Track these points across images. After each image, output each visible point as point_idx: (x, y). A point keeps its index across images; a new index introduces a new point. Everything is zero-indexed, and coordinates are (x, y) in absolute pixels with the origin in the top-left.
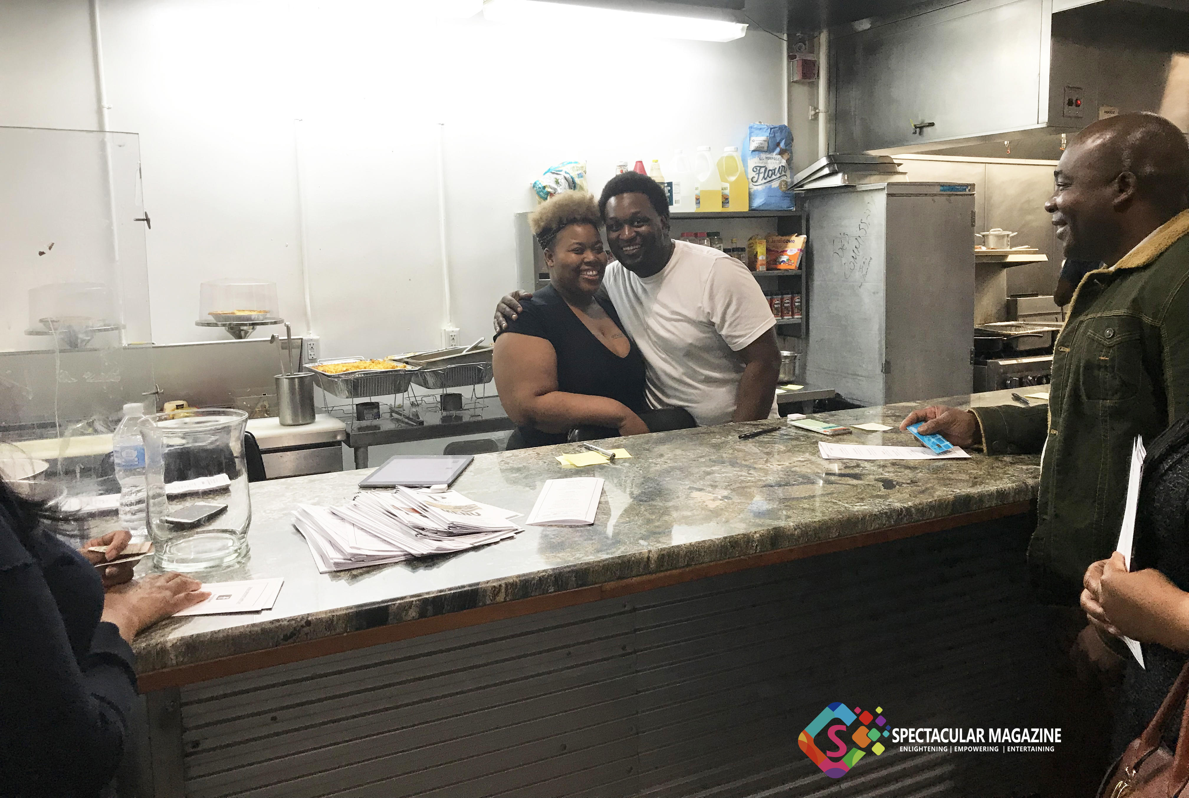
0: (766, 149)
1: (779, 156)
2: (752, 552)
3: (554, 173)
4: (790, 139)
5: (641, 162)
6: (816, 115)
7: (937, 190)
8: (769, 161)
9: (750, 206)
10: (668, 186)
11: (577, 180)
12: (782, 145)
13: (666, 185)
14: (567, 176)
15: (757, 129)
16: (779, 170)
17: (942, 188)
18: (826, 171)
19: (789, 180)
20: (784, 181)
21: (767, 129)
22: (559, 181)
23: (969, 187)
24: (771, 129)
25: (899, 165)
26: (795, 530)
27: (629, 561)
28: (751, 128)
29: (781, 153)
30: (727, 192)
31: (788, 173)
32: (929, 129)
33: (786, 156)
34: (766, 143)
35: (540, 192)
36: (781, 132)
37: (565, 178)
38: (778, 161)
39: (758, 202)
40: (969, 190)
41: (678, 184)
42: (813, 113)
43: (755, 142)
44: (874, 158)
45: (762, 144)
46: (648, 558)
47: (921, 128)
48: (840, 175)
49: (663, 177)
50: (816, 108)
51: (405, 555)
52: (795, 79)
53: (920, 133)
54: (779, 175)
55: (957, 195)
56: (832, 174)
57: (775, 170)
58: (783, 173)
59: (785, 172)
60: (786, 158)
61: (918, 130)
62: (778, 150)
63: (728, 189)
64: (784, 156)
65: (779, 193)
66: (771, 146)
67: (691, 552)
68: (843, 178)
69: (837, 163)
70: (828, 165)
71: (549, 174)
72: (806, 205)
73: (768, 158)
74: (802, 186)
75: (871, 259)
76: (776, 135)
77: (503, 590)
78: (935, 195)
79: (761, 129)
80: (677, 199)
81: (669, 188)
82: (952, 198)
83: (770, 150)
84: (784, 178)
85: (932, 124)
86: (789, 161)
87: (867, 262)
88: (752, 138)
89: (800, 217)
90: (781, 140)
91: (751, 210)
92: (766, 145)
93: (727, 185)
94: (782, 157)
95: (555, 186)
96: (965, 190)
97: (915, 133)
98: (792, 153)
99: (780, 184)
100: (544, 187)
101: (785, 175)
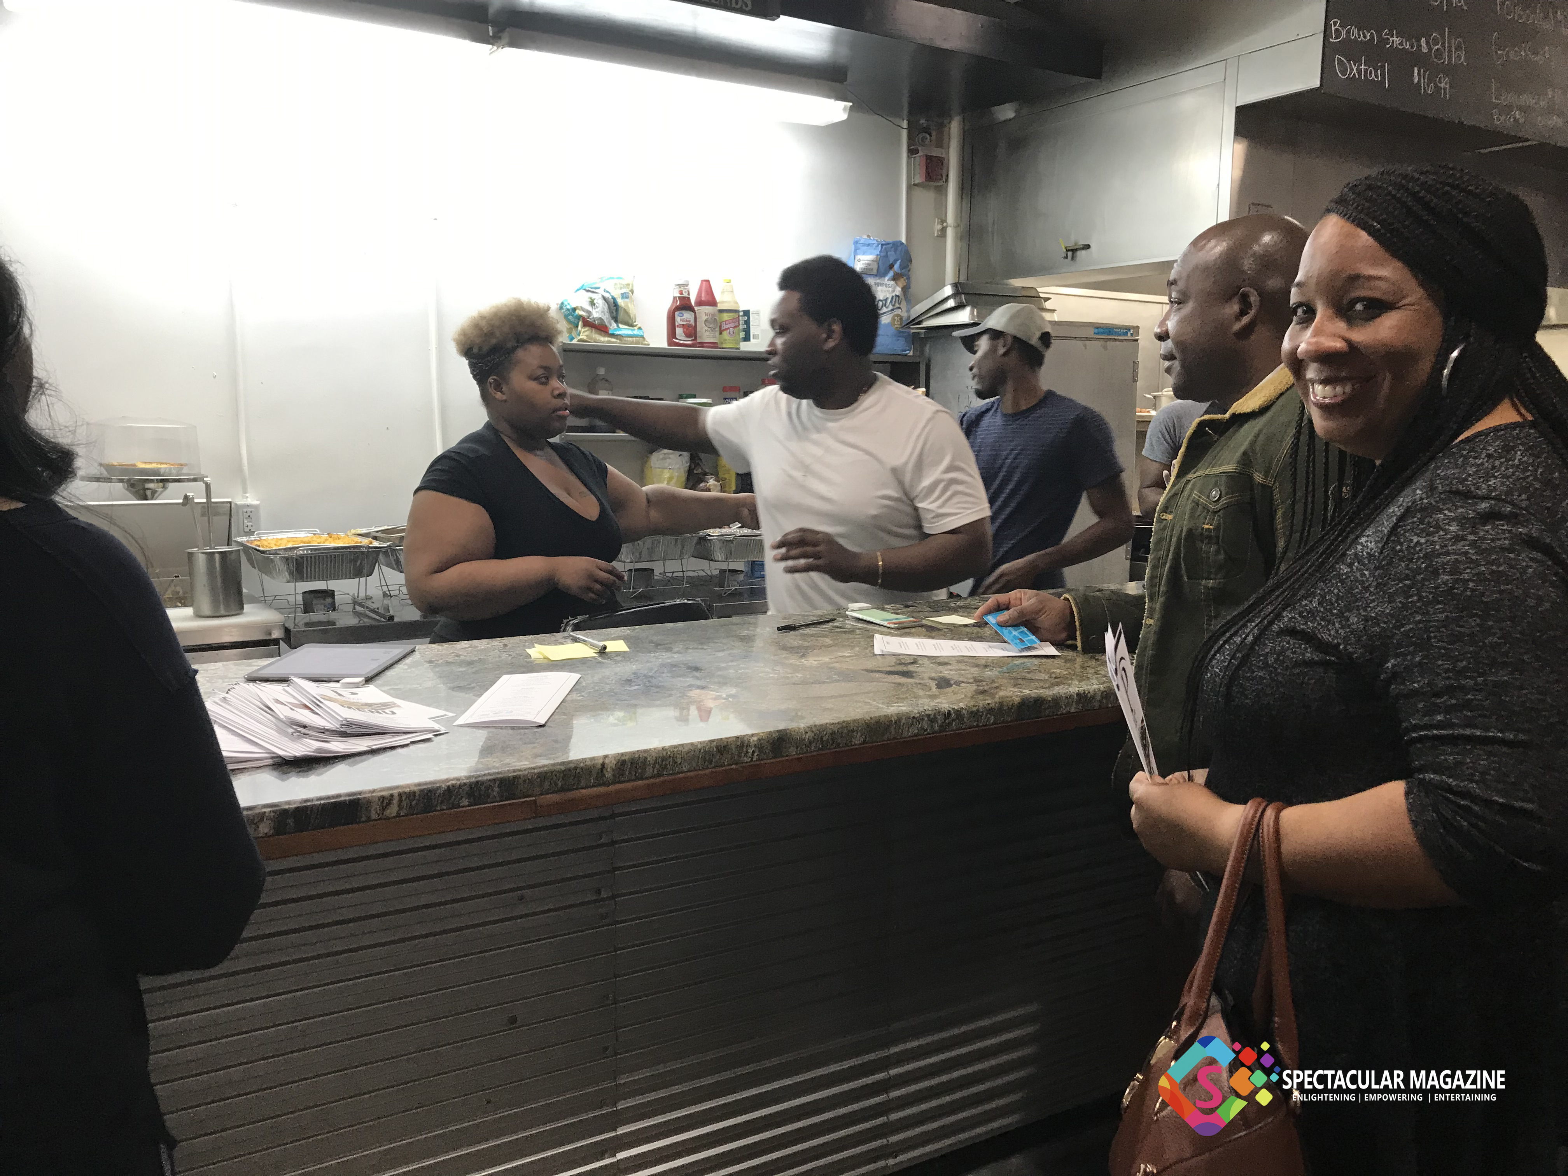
0: (875, 272)
1: (892, 283)
2: (746, 759)
3: (588, 291)
4: (907, 261)
5: (708, 281)
6: (944, 230)
7: (1091, 333)
8: (879, 288)
10: (744, 315)
11: (620, 302)
12: (897, 266)
13: (741, 314)
14: (607, 295)
15: (864, 245)
16: (891, 302)
17: (1096, 331)
18: (951, 303)
19: (904, 315)
20: (898, 315)
21: (878, 246)
22: (595, 302)
23: (1132, 331)
24: (882, 245)
25: (1046, 299)
26: (806, 733)
27: (576, 768)
28: (856, 243)
29: (895, 278)
31: (904, 305)
32: (1084, 252)
33: (902, 282)
34: (876, 263)
35: (569, 315)
36: (895, 251)
37: (604, 298)
38: (890, 289)
40: (1132, 335)
41: (758, 313)
42: (940, 227)
43: (862, 262)
44: (1016, 289)
45: (869, 264)
46: (603, 765)
47: (1074, 251)
48: (968, 309)
49: (737, 303)
50: (943, 221)
51: (272, 758)
52: (917, 182)
53: (1073, 258)
54: (891, 307)
55: (1115, 340)
56: (959, 307)
57: (886, 300)
58: (897, 305)
59: (899, 304)
60: (902, 286)
61: (1070, 254)
62: (891, 274)
64: (899, 283)
65: (892, 331)
66: (882, 270)
67: (663, 759)
68: (972, 313)
69: (964, 294)
70: (953, 296)
71: (583, 291)
72: (927, 349)
73: (878, 284)
74: (919, 323)
76: (889, 253)
77: (395, 801)
78: (1087, 339)
79: (869, 245)
80: (756, 333)
81: (746, 318)
82: (1109, 343)
83: (880, 274)
84: (898, 312)
85: (1087, 247)
86: (905, 289)
88: (858, 257)
89: (918, 364)
90: (896, 261)
92: (875, 267)
94: (896, 283)
95: (589, 308)
96: (1126, 334)
97: (1066, 257)
98: (909, 278)
99: (893, 319)
100: (574, 309)
101: (899, 308)
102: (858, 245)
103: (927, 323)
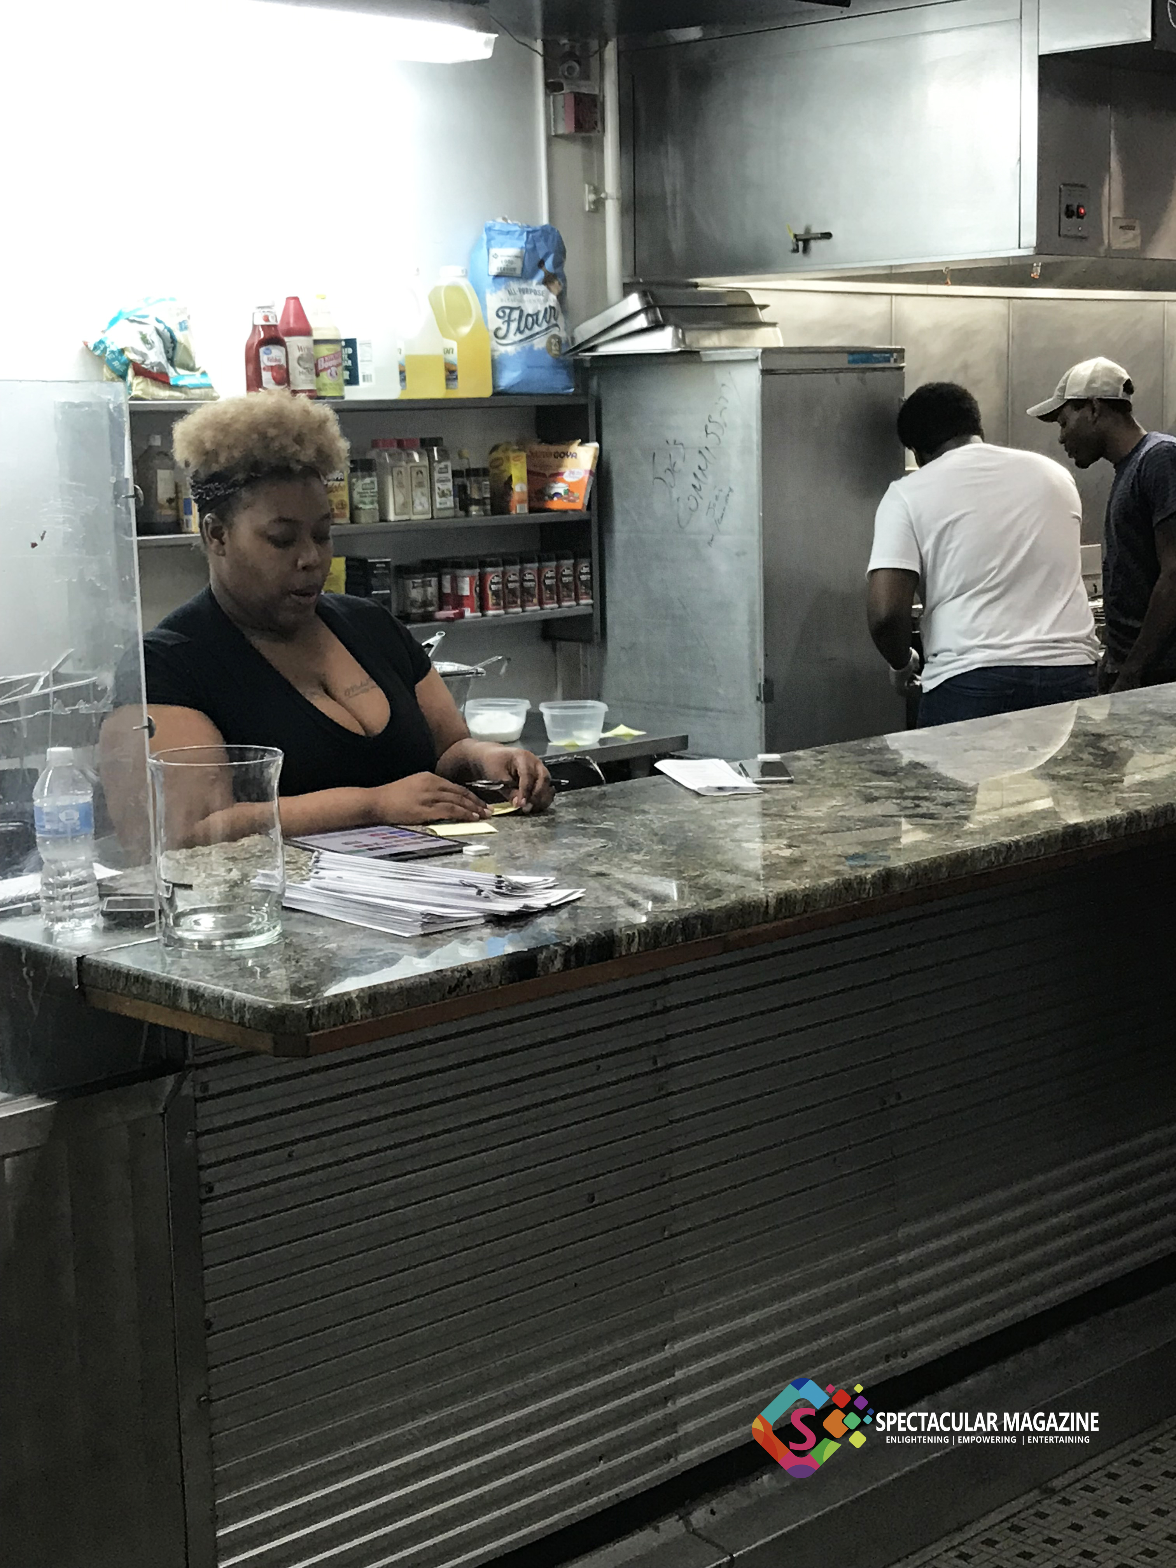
0: (518, 272)
1: (543, 288)
3: (133, 321)
5: (296, 299)
6: (599, 204)
7: (843, 361)
8: (526, 297)
9: (494, 387)
10: (346, 346)
11: (179, 336)
13: (343, 343)
14: (161, 327)
15: (501, 232)
16: (544, 317)
17: (851, 358)
18: (641, 322)
19: (563, 335)
20: (554, 336)
21: (521, 234)
22: (148, 337)
23: (895, 355)
25: (763, 307)
28: (489, 229)
29: (547, 281)
30: (453, 357)
31: (561, 320)
32: (823, 243)
33: (556, 286)
34: (519, 260)
36: (546, 240)
37: (157, 331)
38: (542, 298)
39: (509, 378)
40: (895, 361)
41: (368, 344)
42: (592, 197)
43: (500, 259)
45: (511, 262)
47: (806, 242)
48: (669, 331)
50: (598, 190)
52: (560, 131)
53: (806, 250)
54: (545, 325)
55: (875, 369)
56: (655, 326)
57: (537, 314)
58: (553, 321)
59: (556, 319)
60: (556, 291)
61: (801, 244)
62: (541, 274)
63: (456, 351)
64: (552, 287)
65: (548, 359)
66: (529, 269)
68: (676, 335)
69: (660, 307)
70: (643, 310)
72: (594, 383)
73: (523, 291)
74: (593, 348)
75: (731, 490)
76: (537, 244)
78: (841, 370)
79: (508, 233)
80: (367, 373)
81: (350, 351)
83: (526, 275)
84: (555, 331)
86: (561, 297)
87: (722, 495)
88: (493, 251)
89: (584, 407)
90: (547, 255)
91: (497, 393)
92: (518, 265)
93: (453, 344)
94: (549, 289)
96: (889, 361)
98: (564, 280)
99: (549, 343)
101: (556, 325)
102: (492, 233)
103: (603, 351)
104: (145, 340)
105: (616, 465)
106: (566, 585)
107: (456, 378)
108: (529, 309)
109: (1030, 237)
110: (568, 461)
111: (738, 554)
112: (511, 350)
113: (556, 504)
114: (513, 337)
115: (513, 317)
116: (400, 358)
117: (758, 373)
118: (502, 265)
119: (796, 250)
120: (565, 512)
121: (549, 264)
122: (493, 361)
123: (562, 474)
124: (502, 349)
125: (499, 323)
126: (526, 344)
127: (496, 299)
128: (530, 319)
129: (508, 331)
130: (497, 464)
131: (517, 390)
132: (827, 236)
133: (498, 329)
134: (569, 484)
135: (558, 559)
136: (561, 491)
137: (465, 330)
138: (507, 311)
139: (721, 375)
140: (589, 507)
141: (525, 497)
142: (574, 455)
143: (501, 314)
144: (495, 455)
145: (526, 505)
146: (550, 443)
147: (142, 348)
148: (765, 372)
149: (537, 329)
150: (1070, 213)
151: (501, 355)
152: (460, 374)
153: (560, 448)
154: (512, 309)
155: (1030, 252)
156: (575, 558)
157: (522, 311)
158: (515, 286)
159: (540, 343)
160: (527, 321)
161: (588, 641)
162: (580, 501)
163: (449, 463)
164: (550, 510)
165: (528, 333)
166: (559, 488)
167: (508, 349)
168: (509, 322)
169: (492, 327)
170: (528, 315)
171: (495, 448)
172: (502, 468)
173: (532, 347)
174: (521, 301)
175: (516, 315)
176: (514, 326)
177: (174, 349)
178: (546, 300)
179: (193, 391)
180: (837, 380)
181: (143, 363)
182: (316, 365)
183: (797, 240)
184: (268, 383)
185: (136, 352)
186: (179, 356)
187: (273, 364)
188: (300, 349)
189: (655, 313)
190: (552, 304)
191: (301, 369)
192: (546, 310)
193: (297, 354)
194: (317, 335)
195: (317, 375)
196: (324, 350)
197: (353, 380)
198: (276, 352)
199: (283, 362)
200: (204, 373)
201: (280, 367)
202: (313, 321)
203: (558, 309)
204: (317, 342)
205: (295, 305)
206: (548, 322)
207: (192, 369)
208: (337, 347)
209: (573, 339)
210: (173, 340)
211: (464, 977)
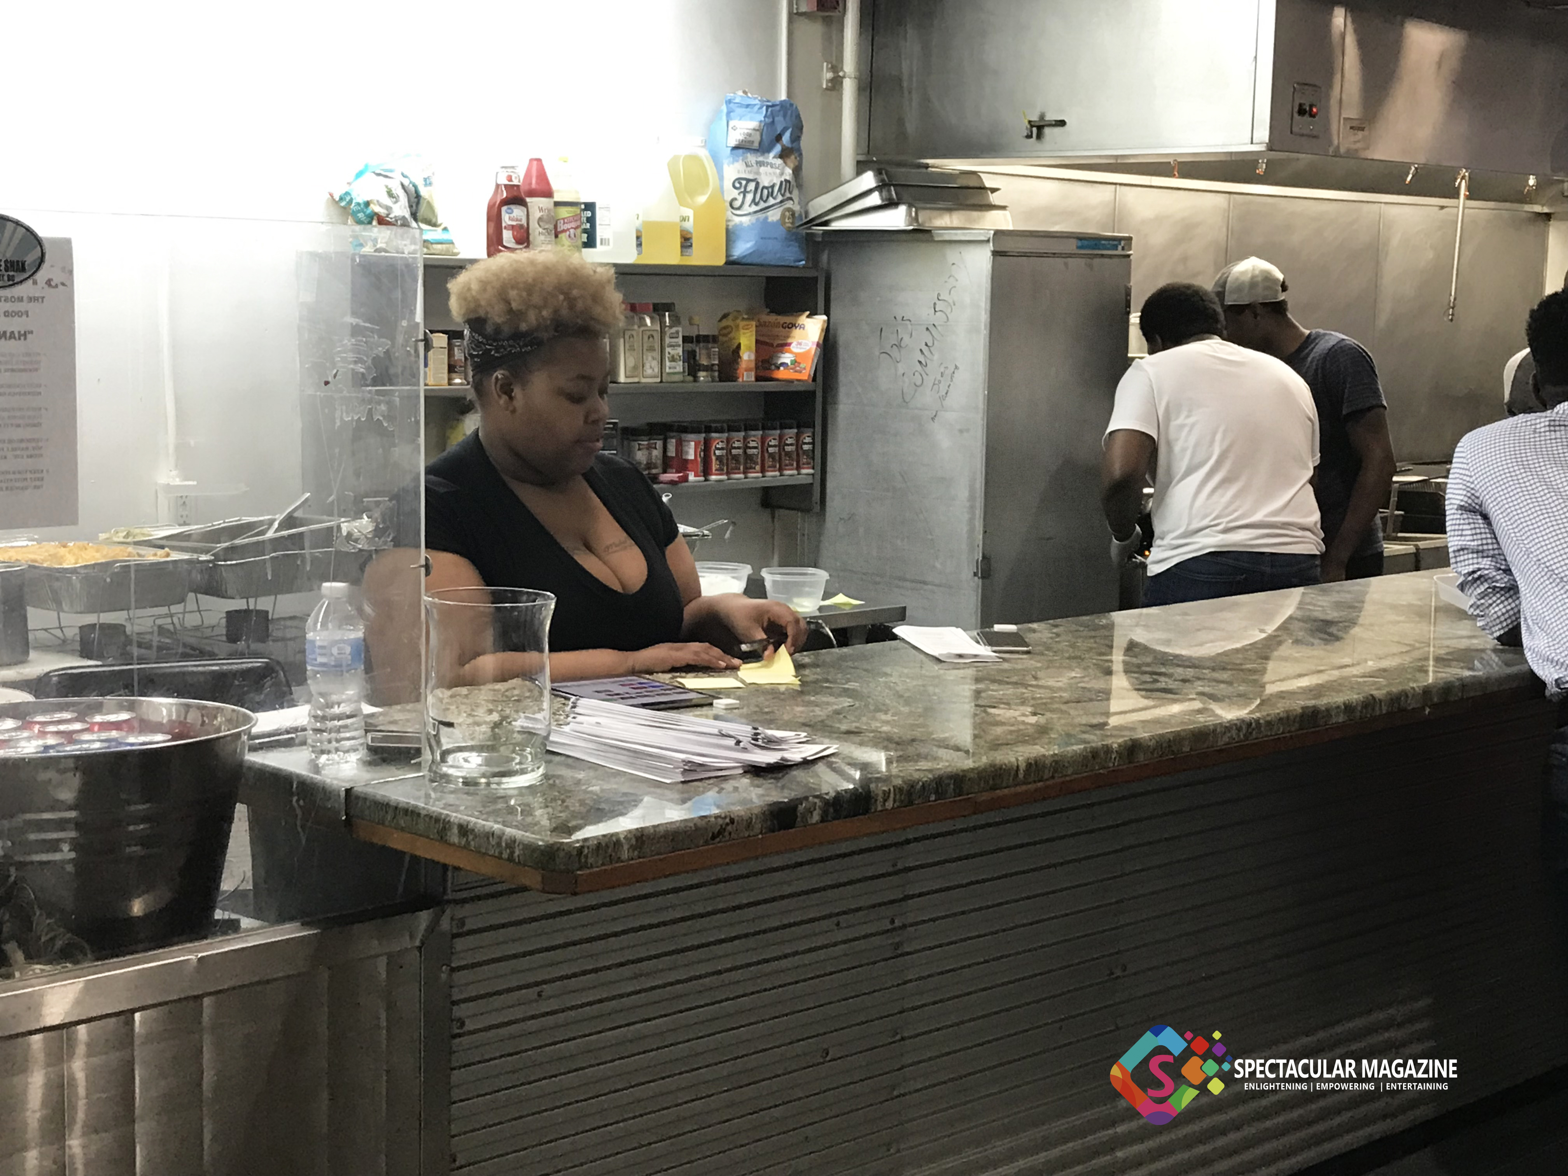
0: (756, 145)
1: (779, 161)
3: (379, 175)
4: (798, 130)
5: (538, 157)
6: (839, 81)
7: (1071, 246)
8: (762, 169)
9: (727, 256)
10: (586, 209)
11: (424, 192)
14: (406, 182)
15: (740, 105)
16: (779, 189)
17: (1080, 244)
18: (875, 199)
19: (797, 208)
20: (789, 210)
21: (761, 108)
22: (393, 192)
23: (1123, 243)
24: (768, 107)
25: (994, 190)
28: (729, 102)
29: (784, 155)
30: (689, 225)
31: (795, 194)
32: (1057, 130)
33: (792, 160)
34: (758, 133)
35: (359, 212)
36: (785, 116)
37: (403, 185)
38: (778, 171)
39: (742, 249)
40: (1123, 249)
42: (832, 75)
43: (738, 131)
45: (750, 135)
47: (1040, 128)
48: (903, 209)
49: (578, 192)
50: (837, 68)
52: (802, 10)
53: (1039, 136)
54: (780, 198)
55: (1102, 256)
56: (889, 204)
57: (773, 187)
58: (788, 195)
60: (792, 165)
61: (1034, 131)
63: (691, 219)
64: (788, 161)
65: (781, 232)
66: (766, 141)
68: (909, 213)
70: (878, 188)
72: (824, 257)
73: (760, 164)
75: (956, 367)
76: (776, 119)
77: (892, 795)
78: (1069, 255)
79: (748, 106)
80: (604, 236)
81: (589, 214)
83: (763, 149)
84: (789, 204)
87: (948, 372)
88: (732, 123)
89: (815, 279)
90: (785, 130)
91: (728, 263)
92: (757, 138)
93: (689, 212)
94: (785, 162)
96: (1115, 248)
98: (801, 155)
99: (783, 216)
101: (791, 199)
102: (732, 105)
103: (836, 225)
104: (390, 194)
105: (843, 337)
106: (788, 454)
107: (691, 246)
108: (765, 182)
109: (1263, 134)
110: (796, 332)
111: (961, 431)
112: (745, 220)
113: (782, 374)
114: (748, 208)
115: (748, 189)
116: (638, 223)
117: (990, 254)
118: (741, 138)
119: (1029, 136)
120: (791, 381)
121: (786, 138)
122: (727, 230)
123: (789, 344)
124: (737, 220)
125: (735, 193)
126: (761, 216)
127: (733, 170)
128: (765, 192)
129: (743, 203)
130: (726, 331)
131: (749, 261)
132: (1062, 123)
133: (735, 199)
134: (796, 355)
135: (782, 427)
136: (788, 361)
137: (702, 199)
138: (744, 182)
139: (952, 254)
140: (814, 379)
141: (753, 365)
142: (802, 327)
143: (737, 185)
144: (725, 323)
145: (753, 373)
146: (779, 313)
147: (388, 201)
148: (995, 253)
149: (771, 201)
150: (1302, 112)
151: (736, 225)
152: (694, 241)
153: (787, 319)
154: (748, 181)
155: (1262, 148)
156: (798, 427)
157: (758, 184)
158: (752, 158)
159: (774, 216)
160: (763, 193)
161: (807, 510)
162: (806, 371)
163: (680, 329)
164: (777, 380)
165: (762, 205)
166: (786, 358)
167: (743, 220)
168: (745, 193)
169: (728, 198)
170: (764, 188)
171: (725, 316)
172: (731, 335)
173: (767, 218)
174: (758, 173)
175: (752, 186)
176: (749, 197)
177: (418, 203)
178: (782, 174)
179: (435, 246)
180: (1066, 264)
181: (387, 216)
182: (556, 227)
183: (1032, 126)
184: (509, 242)
185: (380, 205)
186: (423, 211)
187: (514, 223)
188: (541, 210)
189: (889, 191)
190: (788, 178)
191: (541, 230)
192: (781, 183)
193: (538, 215)
194: (557, 198)
195: (556, 236)
196: (564, 212)
197: (590, 243)
198: (518, 212)
199: (524, 222)
200: (445, 229)
201: (521, 226)
202: (555, 185)
203: (793, 183)
204: (557, 204)
205: (538, 167)
206: (783, 195)
207: (435, 225)
208: (576, 210)
209: (807, 213)
210: (418, 196)
211: (727, 824)
